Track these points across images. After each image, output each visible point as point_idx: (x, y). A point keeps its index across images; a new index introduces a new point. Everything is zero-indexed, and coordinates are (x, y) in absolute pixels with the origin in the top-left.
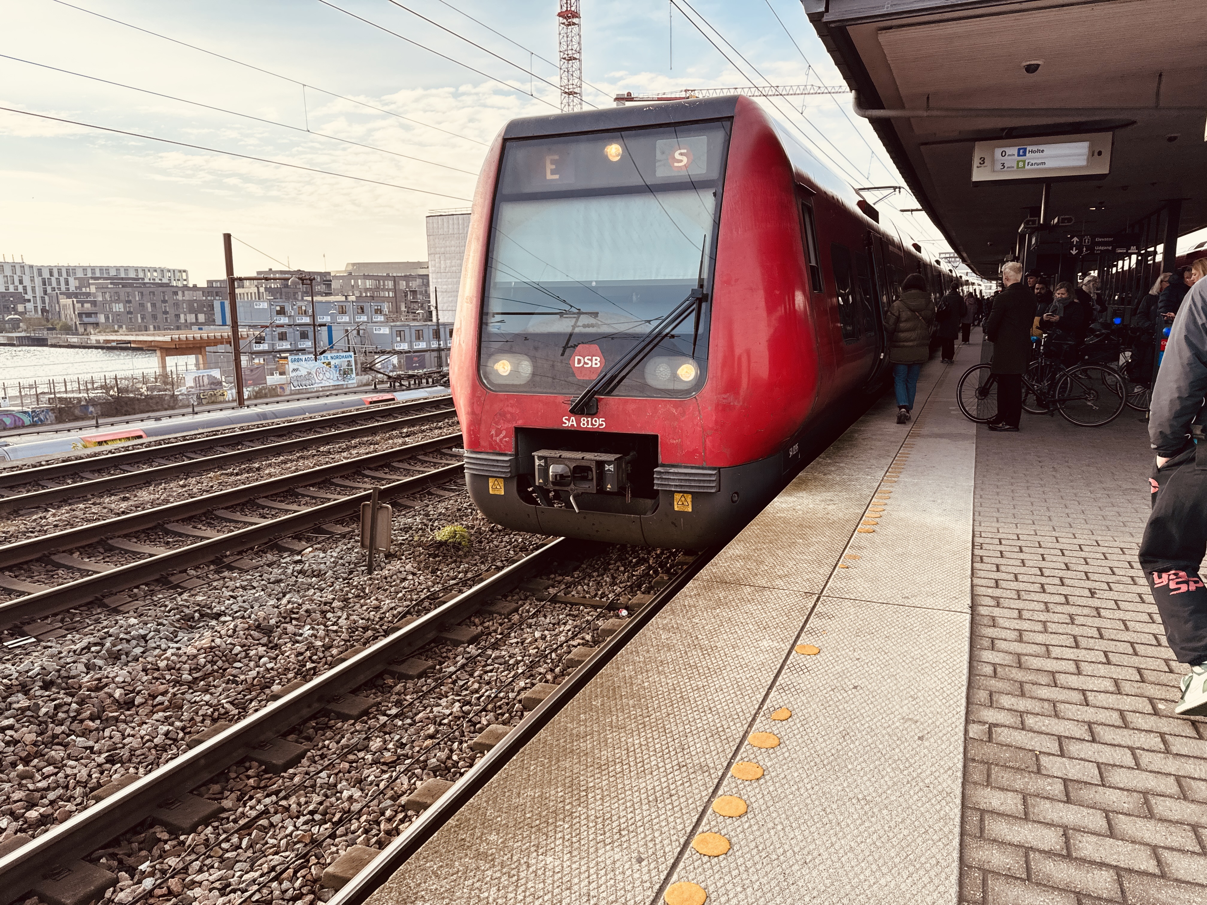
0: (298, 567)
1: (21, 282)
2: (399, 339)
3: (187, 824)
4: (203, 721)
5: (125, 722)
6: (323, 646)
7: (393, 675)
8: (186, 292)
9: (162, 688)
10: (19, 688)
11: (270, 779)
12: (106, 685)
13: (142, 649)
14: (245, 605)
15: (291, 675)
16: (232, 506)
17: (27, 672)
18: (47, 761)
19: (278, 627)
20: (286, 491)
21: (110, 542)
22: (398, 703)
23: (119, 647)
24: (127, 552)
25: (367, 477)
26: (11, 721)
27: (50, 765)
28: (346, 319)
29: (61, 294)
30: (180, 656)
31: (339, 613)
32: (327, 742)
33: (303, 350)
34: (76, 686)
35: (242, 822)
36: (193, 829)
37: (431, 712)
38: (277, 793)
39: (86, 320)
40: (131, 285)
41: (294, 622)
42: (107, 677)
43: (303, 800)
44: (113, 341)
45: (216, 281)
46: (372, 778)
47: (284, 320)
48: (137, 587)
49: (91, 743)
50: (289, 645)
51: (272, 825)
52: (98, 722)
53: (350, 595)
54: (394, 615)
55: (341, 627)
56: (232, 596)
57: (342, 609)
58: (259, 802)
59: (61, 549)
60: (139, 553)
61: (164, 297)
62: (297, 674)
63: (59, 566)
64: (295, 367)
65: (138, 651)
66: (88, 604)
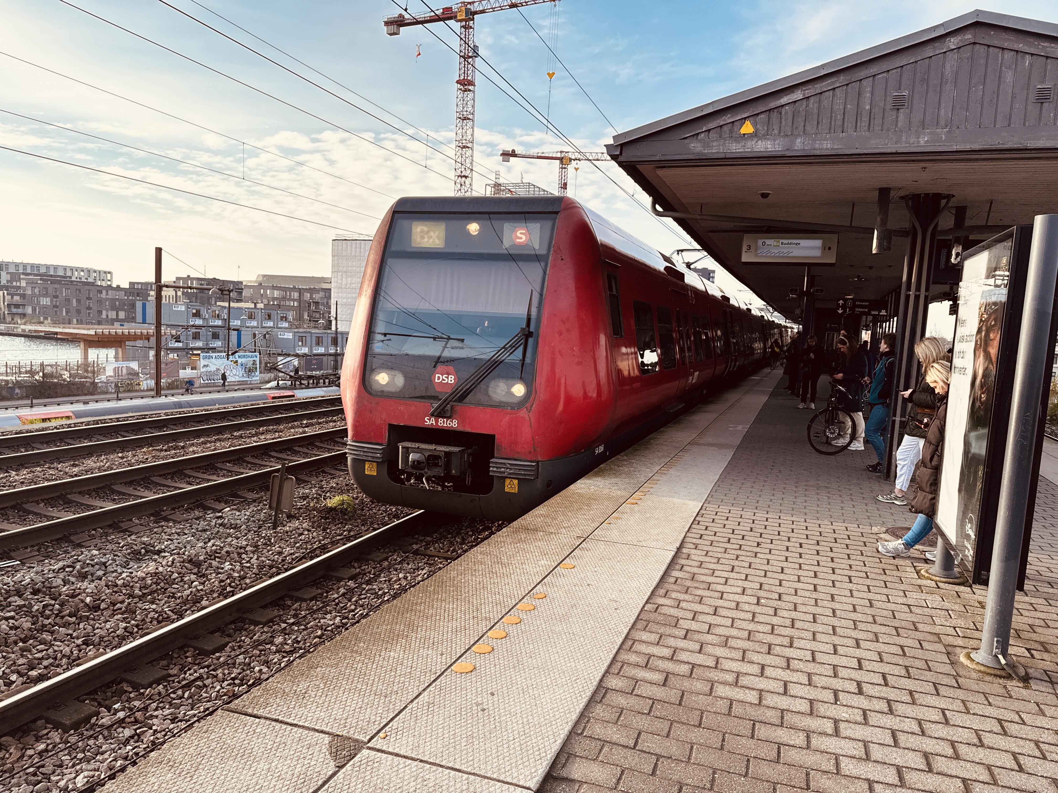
0: (220, 521)
2: (300, 343)
3: (145, 682)
4: (151, 622)
5: (94, 620)
6: (239, 577)
7: (291, 598)
8: (110, 292)
9: (120, 598)
10: (15, 592)
11: (203, 659)
12: (79, 594)
13: (103, 572)
14: (180, 545)
15: (215, 595)
16: (165, 475)
17: (21, 582)
18: (39, 641)
19: (205, 562)
20: (208, 465)
21: (68, 496)
22: (295, 616)
23: (87, 569)
24: (82, 504)
25: (273, 457)
26: (12, 614)
27: (41, 644)
28: (254, 323)
30: (133, 578)
31: (251, 555)
32: (243, 638)
33: (214, 349)
34: (57, 594)
35: (184, 683)
36: (150, 686)
37: (319, 622)
38: (208, 667)
39: (14, 310)
40: (59, 282)
41: (217, 559)
42: (80, 589)
43: (226, 672)
44: (42, 331)
45: (138, 283)
46: (276, 660)
47: (199, 322)
48: (95, 530)
49: (70, 632)
50: (214, 575)
51: (205, 686)
52: (74, 619)
53: (260, 543)
54: (292, 559)
55: (253, 565)
56: (169, 539)
57: (253, 552)
58: (195, 672)
59: (31, 500)
60: (92, 506)
61: (89, 294)
62: (219, 595)
63: (29, 512)
64: (206, 364)
65: (100, 573)
66: (57, 540)
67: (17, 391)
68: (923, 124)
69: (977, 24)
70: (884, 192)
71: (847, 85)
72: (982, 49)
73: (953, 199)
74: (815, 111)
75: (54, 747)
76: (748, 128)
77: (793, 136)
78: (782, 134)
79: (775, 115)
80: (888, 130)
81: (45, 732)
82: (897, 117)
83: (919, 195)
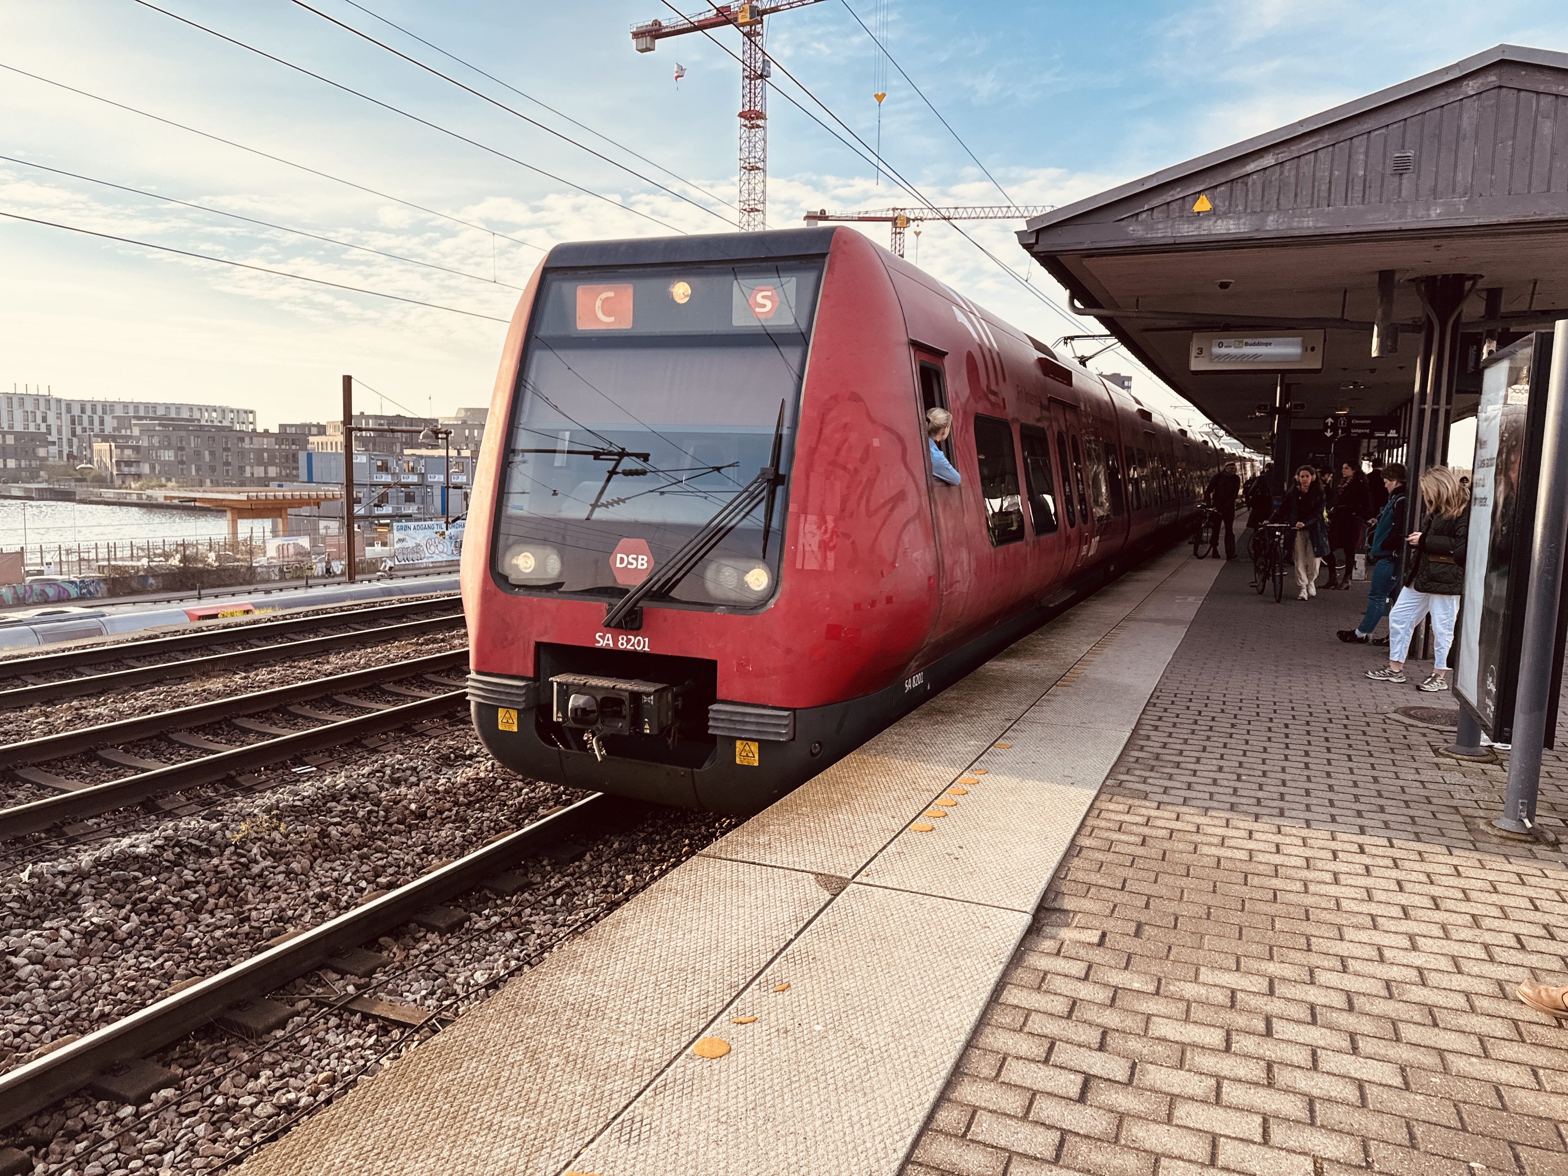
1: (44, 419)
3: (508, 890)
4: (488, 831)
5: (424, 828)
8: (255, 439)
9: (448, 805)
10: (333, 797)
11: (562, 868)
12: (401, 801)
15: (551, 803)
16: (437, 672)
17: (333, 787)
18: (375, 849)
21: (336, 697)
23: (398, 775)
24: (353, 707)
26: (338, 819)
27: (378, 852)
29: (95, 436)
30: (453, 784)
33: (410, 517)
34: (377, 800)
35: (551, 890)
36: (514, 893)
38: (572, 875)
39: (126, 470)
40: (185, 428)
42: (399, 795)
43: (594, 880)
44: (175, 498)
45: (291, 426)
47: (387, 478)
48: (384, 733)
49: (404, 840)
51: (576, 893)
52: (404, 826)
58: (559, 880)
59: (291, 702)
60: (367, 708)
61: (226, 443)
63: (297, 716)
64: (401, 537)
65: (413, 779)
66: (347, 745)
67: (151, 581)
68: (1434, 192)
69: (1502, 63)
70: (1386, 277)
71: (1334, 145)
72: (1512, 94)
73: (1481, 281)
74: (1292, 180)
75: (438, 947)
76: (1203, 204)
77: (1265, 213)
78: (1249, 211)
79: (1239, 186)
80: (1389, 201)
81: (422, 934)
82: (1400, 184)
83: (1434, 278)
